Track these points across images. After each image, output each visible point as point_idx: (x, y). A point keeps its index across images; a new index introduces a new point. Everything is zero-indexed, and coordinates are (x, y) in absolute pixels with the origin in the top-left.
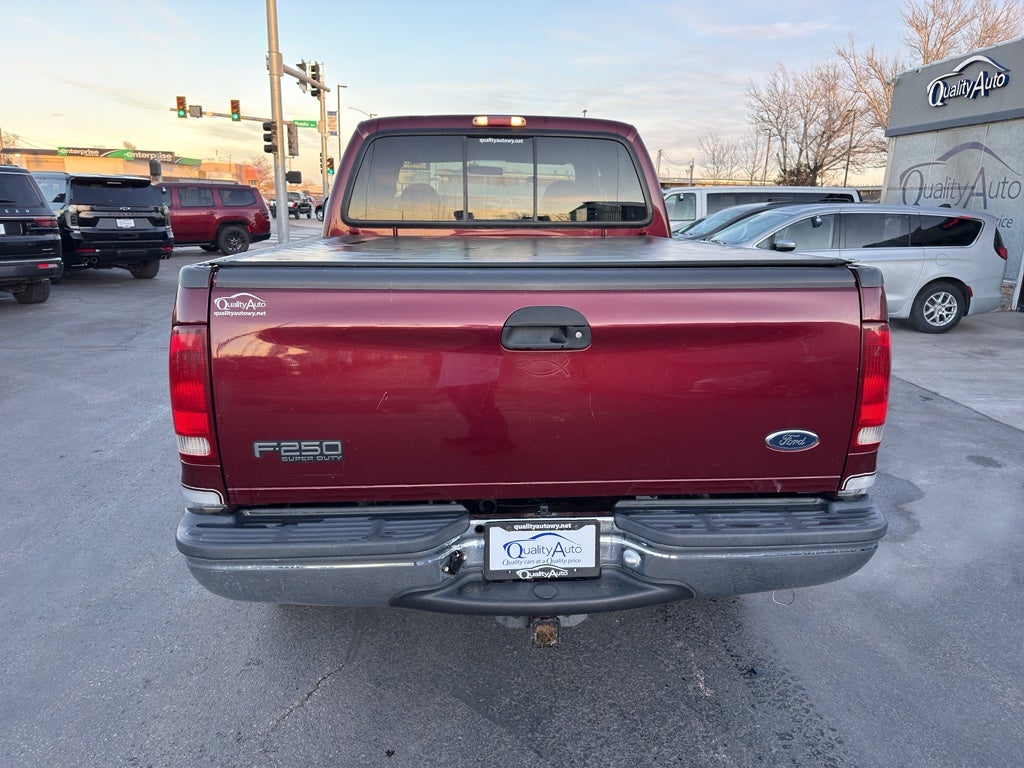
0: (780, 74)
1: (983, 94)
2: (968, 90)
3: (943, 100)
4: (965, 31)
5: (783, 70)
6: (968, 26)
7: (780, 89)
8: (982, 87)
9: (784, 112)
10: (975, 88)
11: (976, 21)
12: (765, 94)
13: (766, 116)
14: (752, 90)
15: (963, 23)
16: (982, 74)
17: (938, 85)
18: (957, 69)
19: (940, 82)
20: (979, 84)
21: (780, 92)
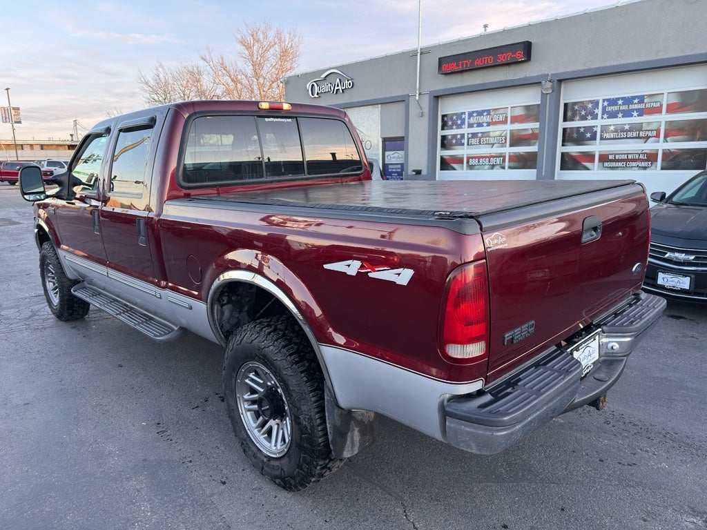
0: (160, 69)
1: (341, 92)
2: (332, 89)
3: (318, 94)
4: (272, 51)
5: (161, 66)
6: (273, 49)
7: (163, 80)
8: (340, 87)
9: (168, 95)
10: (336, 88)
11: (276, 46)
12: (152, 83)
13: (156, 98)
14: (142, 79)
15: (271, 46)
16: (338, 80)
17: (313, 85)
18: (323, 76)
19: (314, 83)
20: (338, 86)
21: (163, 81)
